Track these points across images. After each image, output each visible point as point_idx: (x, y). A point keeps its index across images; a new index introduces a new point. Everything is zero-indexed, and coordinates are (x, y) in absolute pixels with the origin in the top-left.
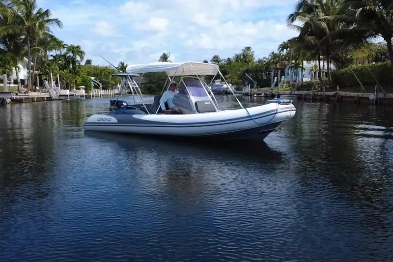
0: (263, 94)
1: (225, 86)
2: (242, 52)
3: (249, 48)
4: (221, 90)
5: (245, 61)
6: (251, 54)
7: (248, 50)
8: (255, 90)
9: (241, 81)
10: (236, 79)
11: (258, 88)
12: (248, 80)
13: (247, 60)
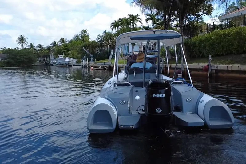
0: (101, 66)
1: (67, 60)
2: (80, 33)
3: (85, 30)
4: (64, 63)
5: (83, 40)
6: (87, 35)
7: (84, 32)
8: (92, 63)
9: (79, 55)
10: (76, 54)
11: (94, 61)
12: (86, 55)
13: (84, 39)
